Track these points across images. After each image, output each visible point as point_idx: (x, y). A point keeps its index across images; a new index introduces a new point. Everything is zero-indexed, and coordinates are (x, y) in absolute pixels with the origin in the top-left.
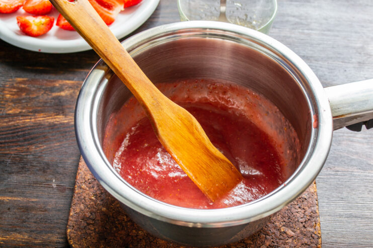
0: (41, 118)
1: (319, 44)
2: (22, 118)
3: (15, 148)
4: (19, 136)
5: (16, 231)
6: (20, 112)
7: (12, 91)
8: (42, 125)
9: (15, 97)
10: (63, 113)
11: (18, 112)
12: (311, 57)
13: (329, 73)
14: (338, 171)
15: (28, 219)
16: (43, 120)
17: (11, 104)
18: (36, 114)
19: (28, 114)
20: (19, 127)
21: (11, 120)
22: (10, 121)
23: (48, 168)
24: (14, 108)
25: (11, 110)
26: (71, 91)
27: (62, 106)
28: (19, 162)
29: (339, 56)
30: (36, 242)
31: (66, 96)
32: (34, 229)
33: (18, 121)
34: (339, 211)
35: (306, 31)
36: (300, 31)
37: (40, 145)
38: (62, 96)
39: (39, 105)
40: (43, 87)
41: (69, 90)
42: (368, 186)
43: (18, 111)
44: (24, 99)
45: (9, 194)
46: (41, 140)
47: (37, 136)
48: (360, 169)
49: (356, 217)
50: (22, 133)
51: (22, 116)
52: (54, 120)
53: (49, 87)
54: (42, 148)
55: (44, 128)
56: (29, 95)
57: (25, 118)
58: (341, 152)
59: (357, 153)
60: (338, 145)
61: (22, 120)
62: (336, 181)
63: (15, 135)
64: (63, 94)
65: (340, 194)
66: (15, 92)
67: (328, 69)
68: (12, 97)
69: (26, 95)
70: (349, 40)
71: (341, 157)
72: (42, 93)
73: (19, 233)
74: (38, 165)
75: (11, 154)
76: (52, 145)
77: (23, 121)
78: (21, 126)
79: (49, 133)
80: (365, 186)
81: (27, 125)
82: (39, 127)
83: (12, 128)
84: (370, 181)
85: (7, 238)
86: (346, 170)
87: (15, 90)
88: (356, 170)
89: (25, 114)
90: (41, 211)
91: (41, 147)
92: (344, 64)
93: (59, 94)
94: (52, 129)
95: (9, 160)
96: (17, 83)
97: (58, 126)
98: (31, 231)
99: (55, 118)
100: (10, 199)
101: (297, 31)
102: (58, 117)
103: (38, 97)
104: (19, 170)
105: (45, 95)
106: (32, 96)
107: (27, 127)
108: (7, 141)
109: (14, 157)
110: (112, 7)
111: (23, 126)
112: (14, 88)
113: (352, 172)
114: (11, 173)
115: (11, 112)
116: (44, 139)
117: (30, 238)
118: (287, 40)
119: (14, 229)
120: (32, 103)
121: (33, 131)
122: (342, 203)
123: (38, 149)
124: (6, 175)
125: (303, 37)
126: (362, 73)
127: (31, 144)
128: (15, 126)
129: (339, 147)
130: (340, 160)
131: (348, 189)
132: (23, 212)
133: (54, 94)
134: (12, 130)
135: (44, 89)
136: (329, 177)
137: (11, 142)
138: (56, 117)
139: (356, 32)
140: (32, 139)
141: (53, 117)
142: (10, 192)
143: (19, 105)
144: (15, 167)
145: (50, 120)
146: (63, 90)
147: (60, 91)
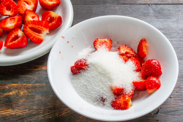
10: (12, 107)
27: (11, 102)
31: (13, 95)
52: (6, 113)
53: (1, 89)
64: (11, 93)
93: (8, 94)
97: (9, 117)
99: (6, 112)
102: (8, 110)
110: (41, 31)
138: (7, 110)
145: (3, 113)
146: (11, 91)
147: (9, 92)
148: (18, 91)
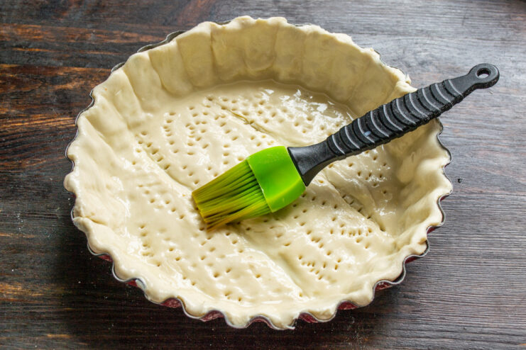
0: (38, 121)
2: (10, 121)
3: (2, 164)
4: (6, 147)
5: (4, 280)
6: (8, 113)
8: (40, 131)
10: (71, 113)
11: (4, 113)
12: (434, 32)
13: (459, 54)
14: (473, 193)
15: (22, 263)
16: (41, 123)
18: (31, 116)
19: (18, 115)
20: (6, 133)
23: (50, 192)
26: (82, 82)
27: (69, 103)
28: (7, 183)
29: (473, 30)
30: (33, 295)
31: (75, 89)
32: (31, 277)
33: (4, 126)
34: (474, 249)
37: (38, 159)
38: (69, 90)
39: (36, 102)
40: (41, 77)
41: (79, 81)
42: (515, 214)
43: (4, 111)
44: (12, 94)
46: (39, 152)
47: (33, 146)
48: (504, 189)
49: (498, 257)
50: (11, 142)
51: (10, 118)
53: (49, 76)
54: (41, 163)
55: (43, 134)
56: (20, 88)
57: (14, 121)
58: (477, 166)
59: (500, 168)
60: (472, 157)
61: (10, 123)
62: (470, 207)
64: (69, 86)
65: (475, 226)
67: (459, 49)
69: (16, 88)
71: (477, 173)
72: (40, 85)
73: (10, 283)
74: (35, 187)
76: (55, 159)
77: (13, 125)
78: (10, 132)
79: (50, 141)
80: (512, 214)
81: (19, 130)
82: (36, 133)
84: (519, 206)
86: (485, 191)
87: (0, 82)
88: (498, 192)
89: (15, 116)
90: (41, 252)
91: (39, 161)
92: (480, 41)
93: (64, 86)
94: (54, 136)
96: (2, 72)
97: (64, 131)
98: (26, 280)
99: (59, 121)
102: (64, 118)
103: (33, 91)
104: (7, 195)
105: (44, 88)
106: (24, 90)
107: (18, 133)
111: (13, 132)
113: (493, 194)
116: (43, 151)
117: (25, 290)
118: (397, 8)
119: (1, 278)
120: (24, 99)
121: (27, 139)
122: (477, 238)
123: (35, 165)
126: (506, 54)
127: (24, 158)
128: (1, 132)
129: (475, 159)
130: (476, 177)
131: (487, 219)
132: (15, 253)
133: (57, 87)
135: (41, 80)
136: (459, 201)
138: (60, 119)
140: (26, 150)
141: (57, 119)
143: (7, 102)
145: (51, 124)
146: (70, 81)
147: (66, 83)
148: (84, 82)
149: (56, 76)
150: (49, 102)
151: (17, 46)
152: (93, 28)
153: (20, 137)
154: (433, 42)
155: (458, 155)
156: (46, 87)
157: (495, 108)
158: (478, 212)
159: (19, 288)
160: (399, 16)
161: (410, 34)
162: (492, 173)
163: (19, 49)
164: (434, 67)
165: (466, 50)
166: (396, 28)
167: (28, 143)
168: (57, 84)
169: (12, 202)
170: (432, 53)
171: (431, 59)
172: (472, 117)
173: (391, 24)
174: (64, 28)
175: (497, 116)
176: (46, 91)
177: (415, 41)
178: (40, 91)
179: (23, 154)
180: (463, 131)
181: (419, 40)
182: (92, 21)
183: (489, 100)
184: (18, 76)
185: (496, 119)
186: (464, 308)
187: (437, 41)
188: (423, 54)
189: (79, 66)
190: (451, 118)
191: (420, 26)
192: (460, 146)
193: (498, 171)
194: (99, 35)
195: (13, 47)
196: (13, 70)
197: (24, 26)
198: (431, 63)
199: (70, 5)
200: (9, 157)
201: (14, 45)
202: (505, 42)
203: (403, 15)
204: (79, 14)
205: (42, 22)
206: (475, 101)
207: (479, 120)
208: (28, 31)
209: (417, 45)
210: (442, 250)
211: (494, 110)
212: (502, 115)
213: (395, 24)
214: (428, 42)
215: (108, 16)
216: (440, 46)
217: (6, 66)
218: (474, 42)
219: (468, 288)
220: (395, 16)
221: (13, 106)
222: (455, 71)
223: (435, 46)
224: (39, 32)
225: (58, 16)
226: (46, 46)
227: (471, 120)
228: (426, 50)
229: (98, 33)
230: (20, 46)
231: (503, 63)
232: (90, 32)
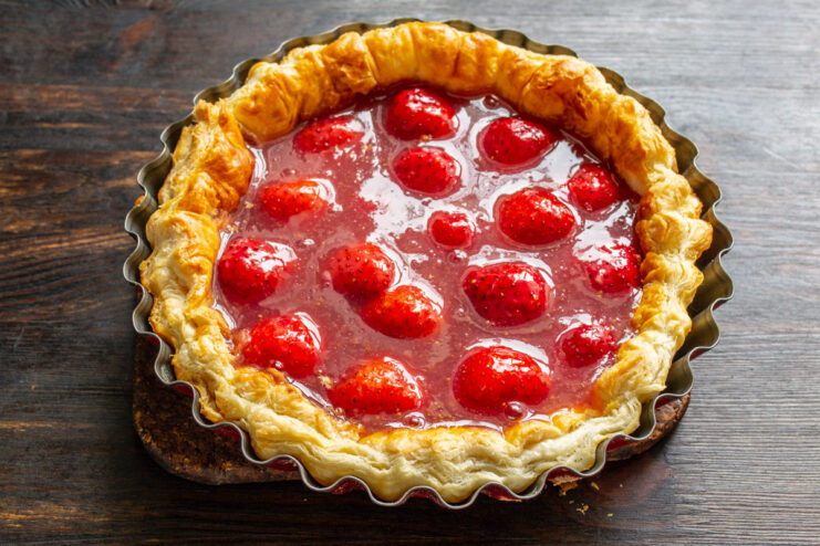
0: (84, 240)
1: (714, 49)
2: (40, 241)
3: (31, 310)
4: (35, 283)
5: (46, 498)
6: (35, 228)
7: (11, 181)
8: (88, 255)
9: (19, 193)
11: (29, 228)
12: (698, 78)
13: (739, 112)
14: (777, 332)
15: (74, 469)
16: (89, 243)
17: (10, 210)
18: (73, 231)
19: (51, 232)
20: (33, 261)
21: (15, 245)
22: (12, 249)
24: (20, 219)
25: (13, 222)
28: (43, 342)
29: (758, 73)
30: (96, 520)
32: (90, 491)
33: (31, 249)
34: (786, 420)
35: (679, 20)
36: (667, 20)
37: (88, 301)
38: (129, 188)
39: (77, 208)
40: (84, 169)
43: (29, 225)
44: (40, 197)
45: (24, 414)
46: (89, 289)
47: (79, 280)
50: (44, 275)
51: (39, 236)
54: (93, 307)
55: (93, 261)
56: (51, 187)
57: (46, 240)
58: (780, 289)
60: (772, 275)
62: (775, 355)
63: (27, 279)
65: (784, 384)
66: (17, 181)
67: (739, 104)
68: (12, 193)
69: (45, 187)
70: (778, 38)
71: (781, 301)
72: (83, 181)
73: (56, 502)
74: (86, 345)
75: (22, 324)
76: (116, 300)
77: (44, 247)
78: (41, 259)
79: (107, 271)
81: (54, 255)
82: (82, 259)
83: (20, 264)
85: (28, 514)
86: (796, 329)
87: (19, 178)
88: (816, 329)
89: (46, 232)
90: (103, 450)
91: (89, 304)
92: (771, 90)
94: (113, 262)
95: (18, 338)
96: (21, 162)
98: (83, 497)
100: (28, 425)
101: (659, 20)
103: (72, 191)
104: (44, 359)
105: (89, 186)
106: (58, 190)
107: (54, 260)
108: (11, 293)
109: (29, 331)
111: (45, 258)
112: (16, 172)
113: (809, 332)
114: (24, 367)
115: (12, 227)
116: (95, 288)
117: (83, 513)
118: (638, 41)
119: (43, 494)
120: (60, 205)
121: (69, 269)
122: (791, 404)
123: (83, 310)
124: (14, 372)
125: (674, 33)
126: (813, 109)
127: (66, 300)
128: (24, 259)
129: (777, 278)
130: (780, 307)
131: (803, 372)
132: (62, 453)
133: (112, 184)
134: (19, 268)
135: (84, 173)
136: (756, 345)
137: (19, 297)
139: (794, 19)
140: (67, 287)
141: (114, 236)
142: (26, 410)
143: (32, 211)
144: (34, 353)
149: (109, 166)
150: (99, 209)
151: (42, 120)
152: (163, 87)
153: (58, 267)
154: (697, 94)
155: (750, 272)
156: (94, 184)
157: (802, 196)
158: (789, 363)
159: (73, 510)
160: (642, 54)
161: (660, 83)
162: (806, 299)
163: (46, 125)
164: (702, 135)
165: (750, 104)
166: (636, 74)
167: (70, 276)
168: (110, 178)
169: (51, 371)
170: (699, 112)
171: (695, 120)
172: (767, 211)
173: (630, 67)
174: (114, 90)
175: (806, 208)
176: (92, 192)
177: (669, 93)
178: (84, 191)
179: (65, 293)
180: (755, 234)
181: (676, 93)
182: (159, 76)
183: (792, 183)
184: (48, 169)
185: (804, 213)
186: (777, 516)
187: (705, 92)
188: (683, 114)
189: (142, 149)
190: (734, 214)
191: (676, 70)
192: (752, 258)
193: (815, 296)
194: (171, 99)
195: (34, 121)
196: (39, 160)
197: (52, 87)
198: (697, 128)
199: (123, 52)
200: (41, 300)
201: (38, 118)
202: (811, 91)
203: (647, 52)
204: (138, 65)
205: (79, 79)
206: (770, 186)
207: (778, 216)
208: (57, 95)
209: (673, 100)
210: (736, 424)
211: (801, 200)
212: (813, 208)
213: (636, 66)
214: (690, 94)
215: (185, 67)
216: (709, 99)
217: (27, 153)
218: (761, 92)
219: (780, 483)
220: (637, 54)
221: (42, 217)
222: (735, 140)
223: (700, 101)
224: (75, 96)
225: (105, 70)
226: (88, 118)
227: (766, 216)
228: (687, 109)
229: (170, 96)
230: (48, 120)
231: (809, 124)
232: (156, 95)
